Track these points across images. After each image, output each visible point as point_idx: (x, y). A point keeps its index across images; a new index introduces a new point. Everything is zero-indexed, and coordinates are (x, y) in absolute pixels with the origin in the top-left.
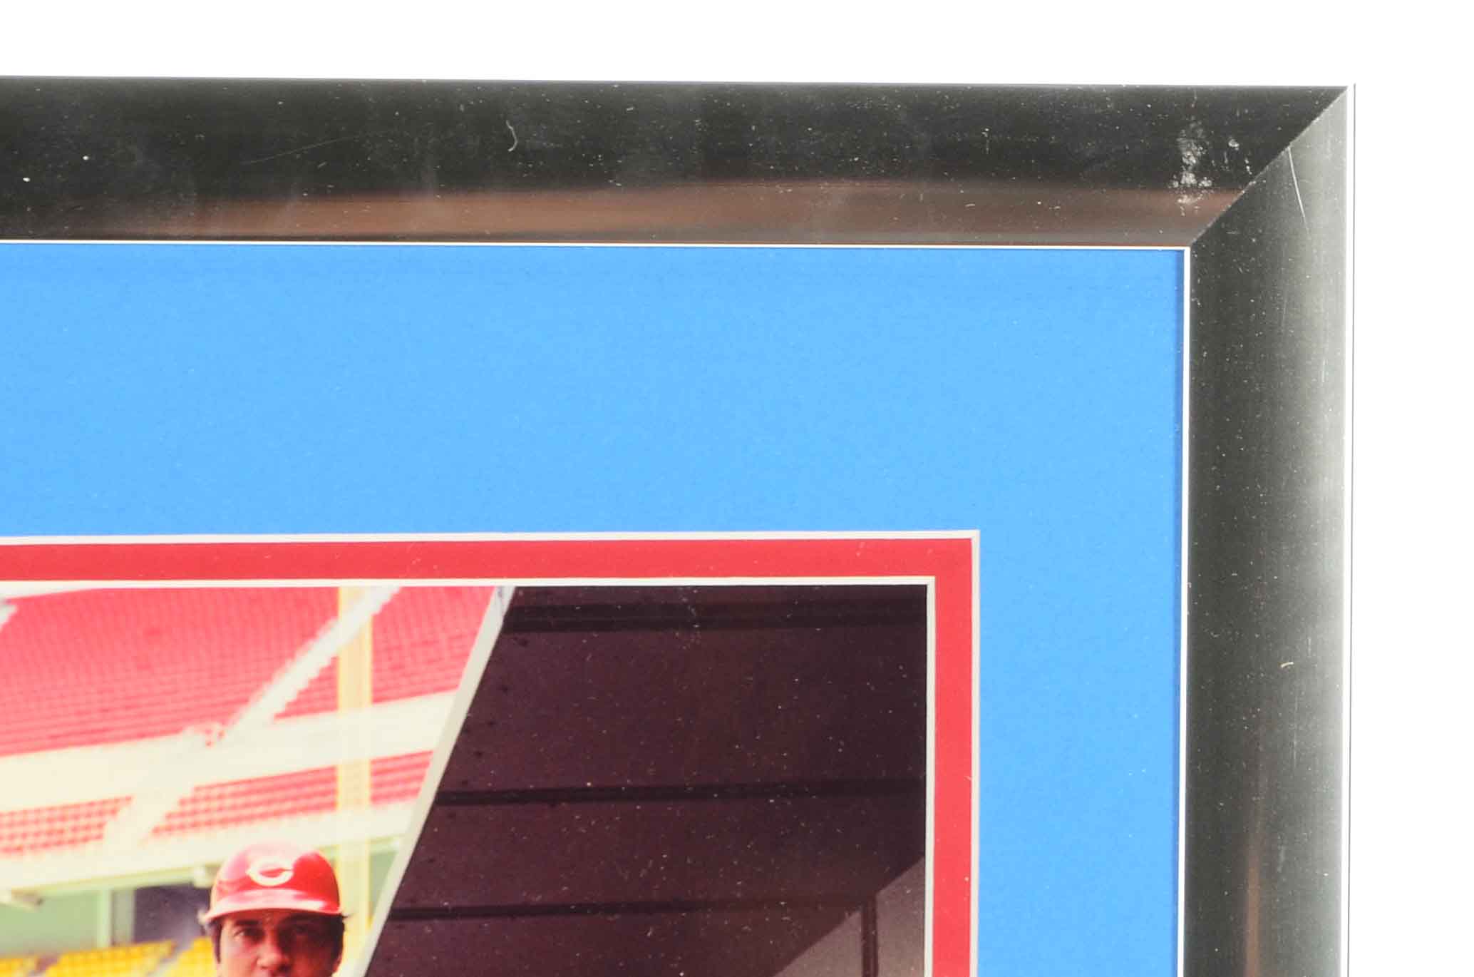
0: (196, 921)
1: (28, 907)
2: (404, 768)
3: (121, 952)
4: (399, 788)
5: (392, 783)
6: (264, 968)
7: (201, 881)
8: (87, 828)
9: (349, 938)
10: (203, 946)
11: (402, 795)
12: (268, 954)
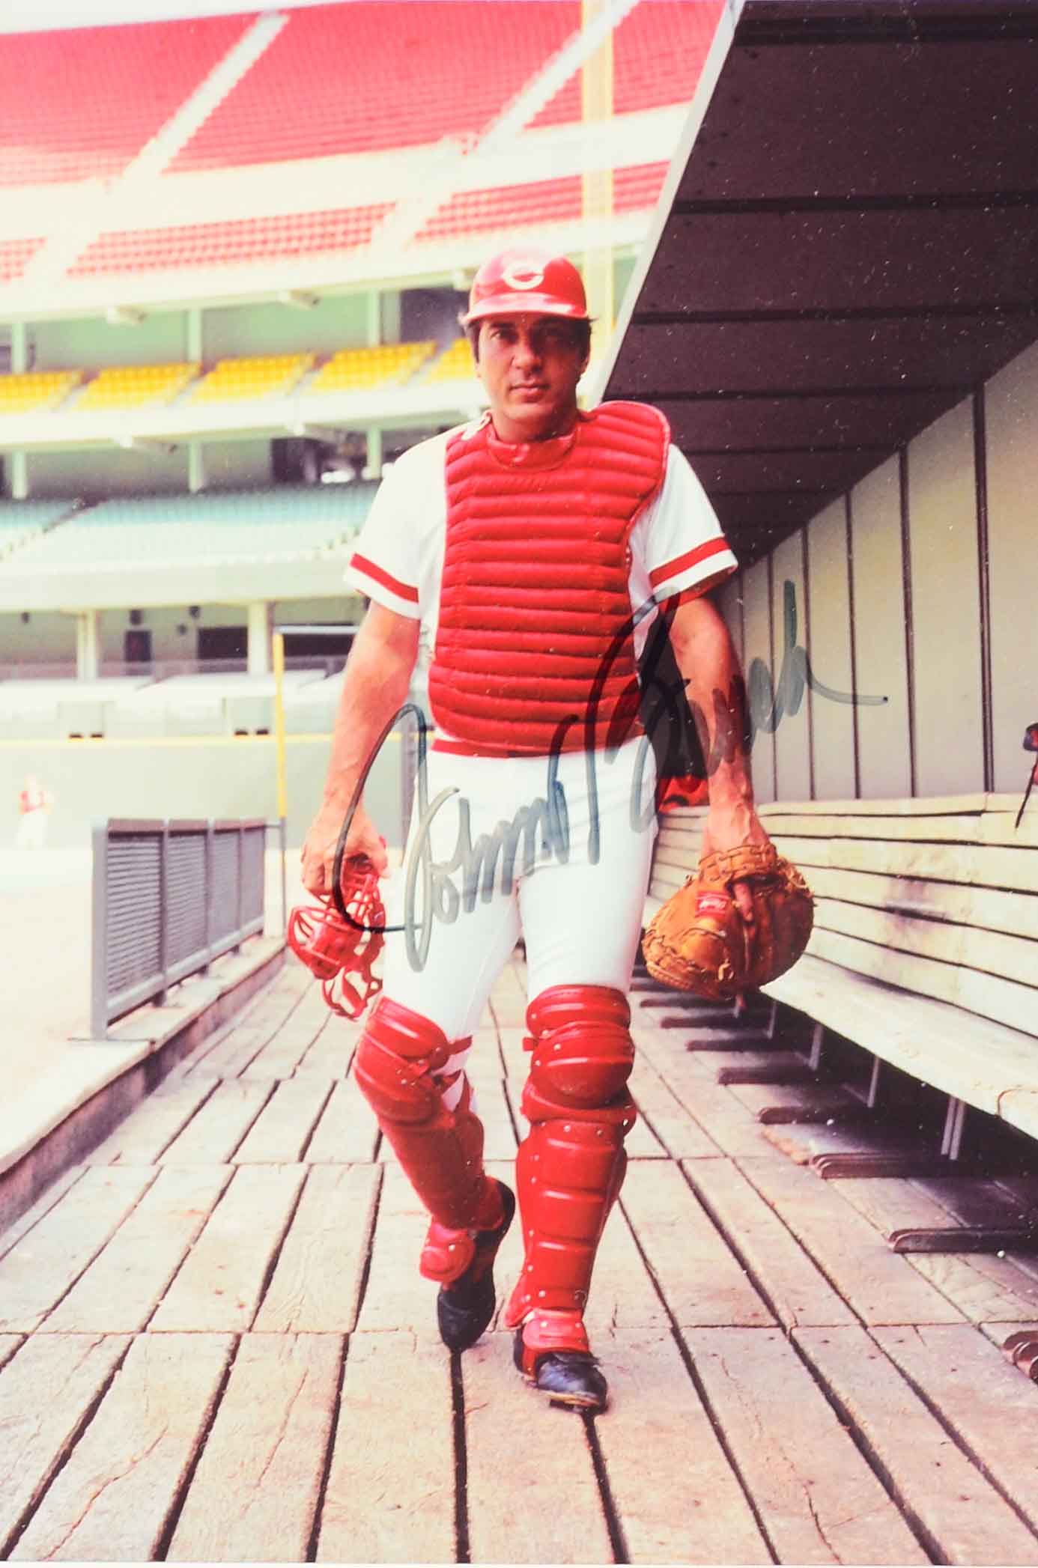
0: (456, 322)
1: (304, 306)
2: (645, 178)
3: (389, 351)
4: (639, 197)
5: (633, 192)
6: (518, 368)
7: (460, 284)
8: (357, 232)
9: (595, 341)
10: (463, 346)
11: (642, 204)
12: (522, 355)
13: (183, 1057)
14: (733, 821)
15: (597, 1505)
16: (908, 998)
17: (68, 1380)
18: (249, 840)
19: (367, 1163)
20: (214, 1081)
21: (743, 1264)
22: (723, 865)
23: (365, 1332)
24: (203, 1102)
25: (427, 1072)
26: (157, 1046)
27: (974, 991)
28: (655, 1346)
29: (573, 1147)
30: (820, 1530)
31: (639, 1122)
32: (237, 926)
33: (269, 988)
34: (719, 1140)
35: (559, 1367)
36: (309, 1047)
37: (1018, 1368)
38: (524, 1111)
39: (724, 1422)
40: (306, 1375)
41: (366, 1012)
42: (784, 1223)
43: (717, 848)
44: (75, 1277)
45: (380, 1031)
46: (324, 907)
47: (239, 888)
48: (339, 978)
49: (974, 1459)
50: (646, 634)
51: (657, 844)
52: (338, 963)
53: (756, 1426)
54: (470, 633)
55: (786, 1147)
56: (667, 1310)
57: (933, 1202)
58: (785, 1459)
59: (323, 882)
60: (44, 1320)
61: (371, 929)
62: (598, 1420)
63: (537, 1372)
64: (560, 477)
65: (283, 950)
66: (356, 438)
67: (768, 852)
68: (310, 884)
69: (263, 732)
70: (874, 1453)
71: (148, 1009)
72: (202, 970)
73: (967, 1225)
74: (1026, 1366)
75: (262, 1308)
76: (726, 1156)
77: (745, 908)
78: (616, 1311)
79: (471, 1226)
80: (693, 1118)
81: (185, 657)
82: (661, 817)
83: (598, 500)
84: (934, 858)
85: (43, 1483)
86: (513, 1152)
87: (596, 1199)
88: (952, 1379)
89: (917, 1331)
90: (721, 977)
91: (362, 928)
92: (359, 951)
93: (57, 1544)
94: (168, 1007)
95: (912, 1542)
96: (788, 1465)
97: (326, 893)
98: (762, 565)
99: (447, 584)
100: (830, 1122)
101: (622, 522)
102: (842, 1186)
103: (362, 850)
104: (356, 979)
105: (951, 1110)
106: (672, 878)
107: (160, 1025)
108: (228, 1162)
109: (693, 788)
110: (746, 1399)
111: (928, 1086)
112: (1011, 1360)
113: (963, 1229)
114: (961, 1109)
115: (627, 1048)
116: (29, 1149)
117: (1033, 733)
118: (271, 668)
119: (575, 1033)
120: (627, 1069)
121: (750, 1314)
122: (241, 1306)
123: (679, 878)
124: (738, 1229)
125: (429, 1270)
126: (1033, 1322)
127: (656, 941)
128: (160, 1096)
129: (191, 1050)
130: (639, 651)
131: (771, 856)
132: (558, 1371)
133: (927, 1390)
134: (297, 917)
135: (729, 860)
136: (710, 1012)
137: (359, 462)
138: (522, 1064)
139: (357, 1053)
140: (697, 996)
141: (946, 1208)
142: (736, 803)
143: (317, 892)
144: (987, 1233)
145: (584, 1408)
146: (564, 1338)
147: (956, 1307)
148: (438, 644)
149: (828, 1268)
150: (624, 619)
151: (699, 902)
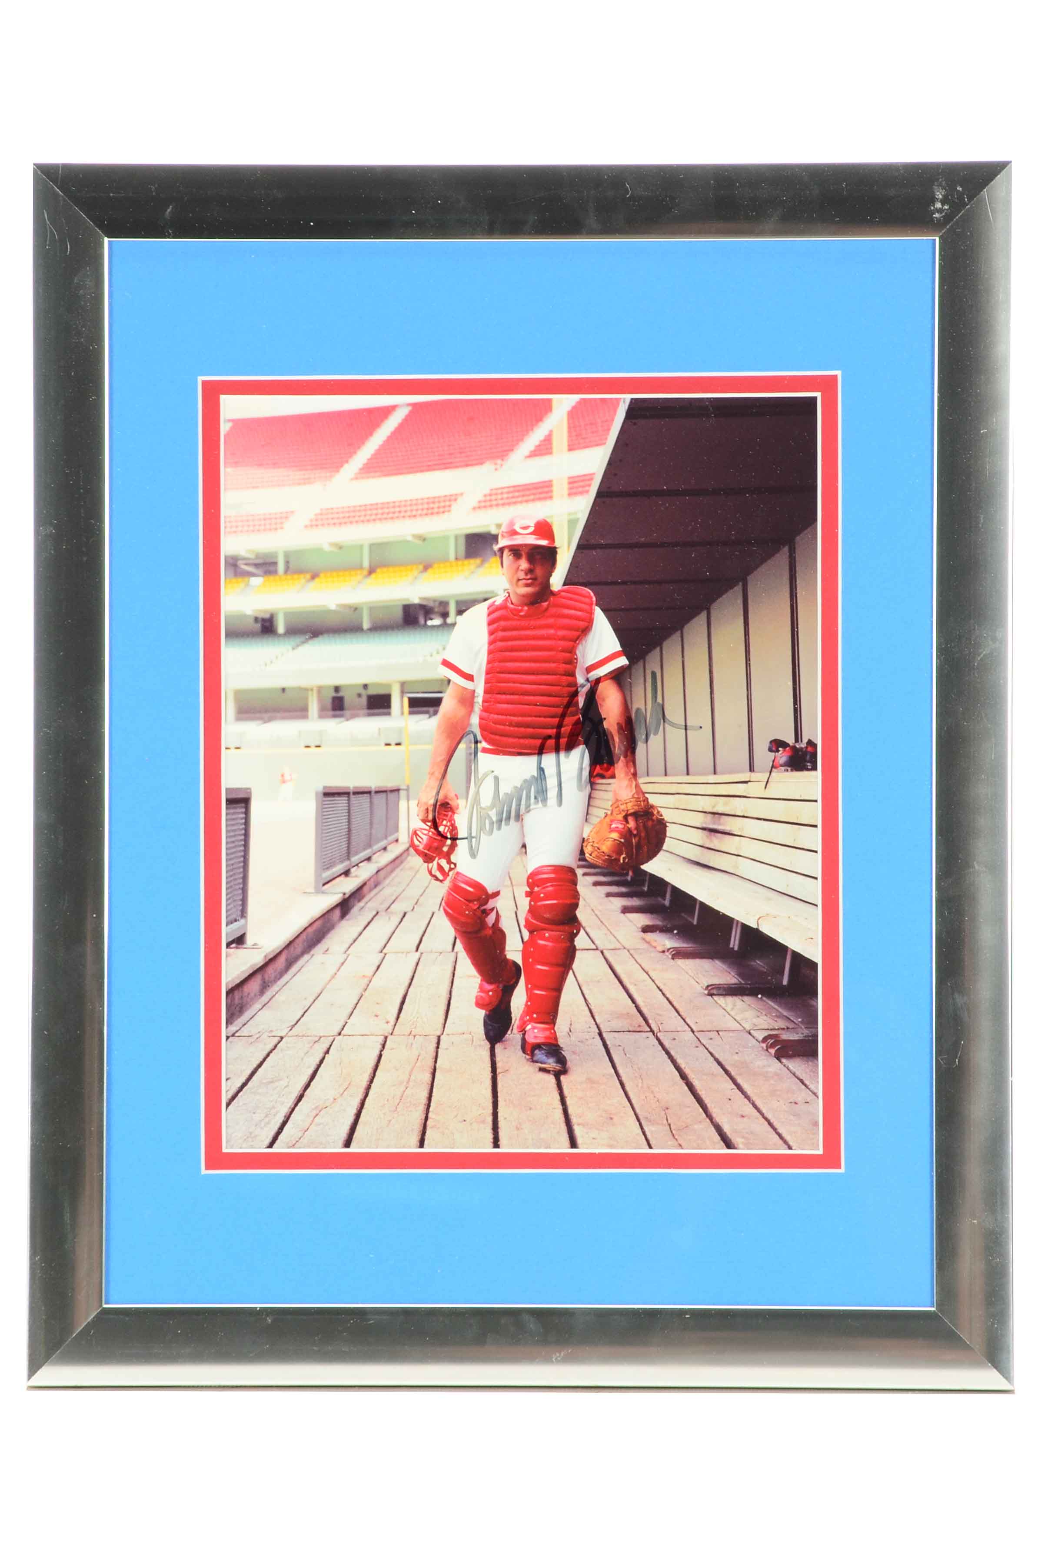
0: (492, 549)
1: (420, 542)
2: (583, 481)
3: (460, 563)
4: (580, 489)
5: (577, 488)
6: (522, 570)
7: (494, 531)
8: (444, 507)
9: (559, 557)
10: (496, 560)
11: (581, 493)
12: (524, 564)
13: (359, 901)
14: (627, 786)
15: (563, 1119)
16: (713, 872)
17: (302, 1059)
18: (391, 796)
19: (450, 952)
20: (374, 913)
21: (633, 1001)
22: (623, 807)
23: (448, 1035)
24: (369, 923)
25: (478, 908)
26: (347, 896)
27: (745, 868)
28: (590, 1042)
29: (550, 944)
30: (672, 1132)
31: (582, 932)
32: (386, 837)
33: (401, 867)
34: (621, 941)
35: (543, 1052)
36: (421, 896)
37: (769, 1052)
38: (525, 927)
39: (624, 1079)
40: (419, 1056)
41: (449, 879)
42: (653, 981)
43: (619, 799)
44: (306, 1008)
45: (455, 888)
46: (428, 828)
47: (387, 818)
48: (435, 862)
49: (747, 1097)
50: (584, 696)
51: (590, 797)
52: (434, 855)
53: (640, 1081)
54: (499, 696)
55: (654, 944)
56: (596, 1024)
57: (727, 971)
58: (655, 1097)
59: (428, 816)
60: (291, 1030)
61: (450, 839)
62: (562, 1078)
63: (532, 1054)
64: (543, 622)
65: (408, 849)
66: (444, 604)
67: (644, 801)
68: (421, 817)
69: (398, 744)
70: (698, 1094)
71: (342, 878)
72: (369, 859)
73: (743, 982)
74: (773, 1051)
75: (397, 1024)
76: (625, 948)
77: (633, 828)
78: (571, 1024)
79: (499, 982)
80: (608, 930)
81: (361, 708)
82: (592, 784)
83: (561, 633)
84: (726, 804)
85: (290, 1110)
86: (520, 946)
87: (561, 969)
88: (736, 1057)
89: (719, 1034)
90: (622, 861)
91: (446, 838)
92: (445, 849)
93: (297, 1140)
94: (352, 877)
95: (717, 1138)
96: (656, 1100)
97: (429, 821)
98: (641, 663)
99: (487, 673)
100: (675, 932)
101: (572, 643)
102: (681, 963)
103: (447, 800)
104: (443, 862)
105: (734, 926)
106: (598, 814)
107: (348, 885)
108: (381, 952)
109: (608, 770)
110: (635, 1067)
111: (723, 914)
112: (765, 1048)
113: (741, 983)
114: (739, 925)
115: (576, 896)
116: (284, 946)
117: (773, 744)
118: (402, 713)
119: (551, 889)
120: (576, 906)
121: (637, 1026)
122: (387, 1022)
123: (601, 813)
124: (631, 983)
125: (479, 1004)
126: (776, 1029)
127: (590, 844)
128: (347, 920)
129: (363, 897)
130: (581, 705)
131: (646, 802)
132: (543, 1054)
133: (724, 1063)
134: (415, 833)
135: (625, 805)
136: (616, 878)
137: (445, 615)
138: (525, 904)
139: (444, 899)
140: (611, 870)
141: (733, 973)
142: (629, 777)
143: (424, 821)
144: (752, 986)
145: (555, 1071)
146: (546, 1038)
147: (738, 1022)
148: (484, 701)
149: (675, 1003)
150: (574, 689)
151: (611, 825)
